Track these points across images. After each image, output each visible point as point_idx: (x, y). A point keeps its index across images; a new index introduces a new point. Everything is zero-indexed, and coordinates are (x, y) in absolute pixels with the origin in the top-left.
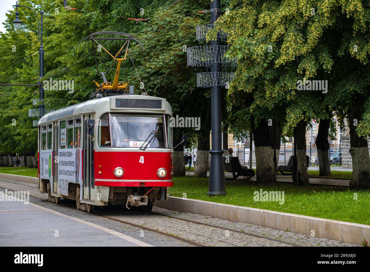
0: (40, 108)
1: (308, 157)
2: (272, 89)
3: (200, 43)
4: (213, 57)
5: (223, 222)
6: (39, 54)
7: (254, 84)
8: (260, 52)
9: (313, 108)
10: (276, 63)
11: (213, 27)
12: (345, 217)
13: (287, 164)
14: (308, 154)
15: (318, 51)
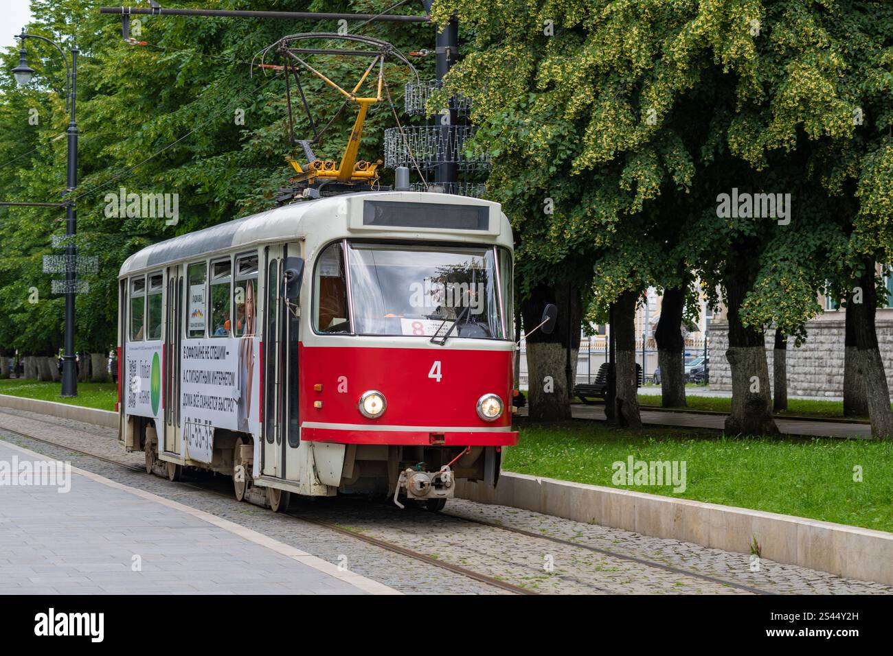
0: (68, 254)
1: (638, 367)
2: (562, 220)
3: (413, 120)
4: (441, 151)
5: (457, 504)
6: (66, 140)
7: (524, 210)
8: (542, 143)
9: (650, 264)
10: (574, 165)
11: (440, 87)
12: (715, 494)
13: (593, 382)
14: (638, 360)
15: (664, 144)
